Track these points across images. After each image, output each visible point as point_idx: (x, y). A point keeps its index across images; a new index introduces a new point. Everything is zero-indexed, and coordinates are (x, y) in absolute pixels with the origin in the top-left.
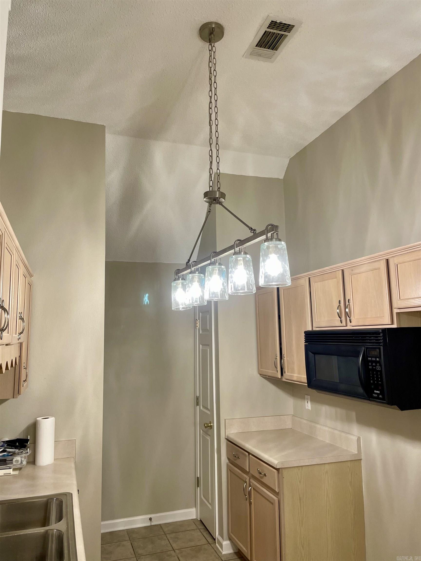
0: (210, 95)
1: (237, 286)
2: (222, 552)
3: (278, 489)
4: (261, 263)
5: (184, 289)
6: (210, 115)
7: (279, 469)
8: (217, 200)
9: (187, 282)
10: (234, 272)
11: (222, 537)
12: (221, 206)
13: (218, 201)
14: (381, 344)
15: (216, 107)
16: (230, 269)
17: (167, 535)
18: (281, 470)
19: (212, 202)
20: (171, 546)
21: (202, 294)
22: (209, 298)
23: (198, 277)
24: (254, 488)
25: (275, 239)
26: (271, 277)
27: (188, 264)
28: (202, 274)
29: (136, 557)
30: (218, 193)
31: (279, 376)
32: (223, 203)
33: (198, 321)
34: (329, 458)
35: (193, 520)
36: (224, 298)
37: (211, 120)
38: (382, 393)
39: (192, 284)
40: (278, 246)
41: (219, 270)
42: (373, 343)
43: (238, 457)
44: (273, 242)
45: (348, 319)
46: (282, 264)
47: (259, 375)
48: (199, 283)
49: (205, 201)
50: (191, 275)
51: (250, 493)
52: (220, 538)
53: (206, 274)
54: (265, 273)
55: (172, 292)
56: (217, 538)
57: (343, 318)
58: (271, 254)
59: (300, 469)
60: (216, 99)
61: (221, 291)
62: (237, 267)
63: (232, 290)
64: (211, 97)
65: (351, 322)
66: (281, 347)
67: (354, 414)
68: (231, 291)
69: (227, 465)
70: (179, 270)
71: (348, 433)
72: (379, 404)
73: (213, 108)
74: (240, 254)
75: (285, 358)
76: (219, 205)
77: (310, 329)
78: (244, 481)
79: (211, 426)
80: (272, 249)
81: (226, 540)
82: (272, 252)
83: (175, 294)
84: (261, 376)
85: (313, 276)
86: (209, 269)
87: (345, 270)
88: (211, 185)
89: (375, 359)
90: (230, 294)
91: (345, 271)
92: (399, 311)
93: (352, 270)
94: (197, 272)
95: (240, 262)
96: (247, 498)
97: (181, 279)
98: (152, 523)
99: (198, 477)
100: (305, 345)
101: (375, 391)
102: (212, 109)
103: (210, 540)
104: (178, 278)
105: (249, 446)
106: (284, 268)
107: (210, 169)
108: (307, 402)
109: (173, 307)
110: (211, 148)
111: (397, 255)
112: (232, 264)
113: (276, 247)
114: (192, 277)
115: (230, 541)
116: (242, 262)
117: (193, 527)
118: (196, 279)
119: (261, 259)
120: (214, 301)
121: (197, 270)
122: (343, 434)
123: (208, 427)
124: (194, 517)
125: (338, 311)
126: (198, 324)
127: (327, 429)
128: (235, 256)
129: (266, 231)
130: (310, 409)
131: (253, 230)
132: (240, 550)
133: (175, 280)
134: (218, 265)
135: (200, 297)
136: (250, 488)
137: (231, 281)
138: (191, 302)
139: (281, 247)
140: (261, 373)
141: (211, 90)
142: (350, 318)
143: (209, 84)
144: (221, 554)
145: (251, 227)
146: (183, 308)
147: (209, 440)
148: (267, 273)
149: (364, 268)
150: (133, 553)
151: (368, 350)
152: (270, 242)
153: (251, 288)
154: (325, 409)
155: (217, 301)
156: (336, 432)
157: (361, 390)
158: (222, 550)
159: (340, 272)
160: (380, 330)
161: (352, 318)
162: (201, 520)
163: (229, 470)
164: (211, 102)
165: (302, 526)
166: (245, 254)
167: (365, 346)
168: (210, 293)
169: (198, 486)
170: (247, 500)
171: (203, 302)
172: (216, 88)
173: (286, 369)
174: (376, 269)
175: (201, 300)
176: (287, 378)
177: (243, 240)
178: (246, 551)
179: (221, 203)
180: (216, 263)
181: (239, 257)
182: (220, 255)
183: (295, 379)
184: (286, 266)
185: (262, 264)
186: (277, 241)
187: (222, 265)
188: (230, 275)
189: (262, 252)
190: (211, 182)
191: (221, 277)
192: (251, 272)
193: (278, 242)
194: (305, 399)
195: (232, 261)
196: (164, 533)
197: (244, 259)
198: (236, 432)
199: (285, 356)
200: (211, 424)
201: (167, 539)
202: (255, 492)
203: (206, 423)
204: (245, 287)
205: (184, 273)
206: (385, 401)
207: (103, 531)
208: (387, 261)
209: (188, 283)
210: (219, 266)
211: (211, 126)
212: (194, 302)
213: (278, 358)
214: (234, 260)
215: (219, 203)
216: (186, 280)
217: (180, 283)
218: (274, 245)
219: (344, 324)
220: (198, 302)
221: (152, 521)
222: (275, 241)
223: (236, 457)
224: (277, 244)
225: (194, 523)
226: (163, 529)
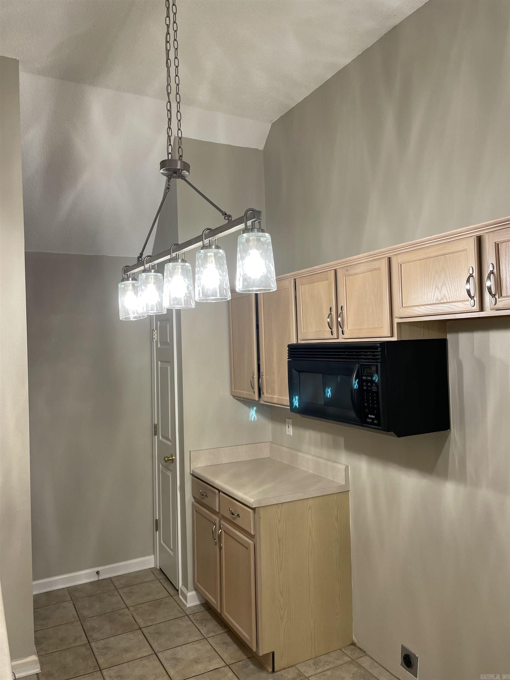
0: (168, 23)
1: (207, 290)
2: (186, 604)
3: (254, 532)
4: (238, 261)
5: (136, 293)
6: (168, 51)
7: (255, 508)
8: (179, 172)
9: (139, 283)
10: (202, 273)
11: (187, 587)
12: (184, 181)
13: (180, 174)
14: (378, 361)
15: (175, 40)
16: (197, 268)
17: (119, 589)
18: (258, 509)
19: (171, 175)
20: (124, 602)
21: (159, 300)
22: (169, 306)
23: (154, 277)
24: (225, 530)
25: (256, 229)
26: (252, 280)
27: (140, 259)
28: (159, 273)
29: (80, 620)
30: (179, 162)
31: (256, 398)
32: (187, 178)
33: (156, 331)
34: (313, 492)
35: (150, 569)
36: (190, 306)
37: (168, 59)
38: (378, 417)
39: (145, 286)
40: (261, 239)
41: (182, 268)
42: (369, 359)
43: (206, 496)
44: (254, 233)
45: (340, 330)
46: (266, 262)
47: (232, 397)
48: (156, 285)
49: (162, 173)
50: (144, 274)
51: (220, 536)
52: (183, 588)
53: (165, 274)
54: (244, 275)
55: (119, 296)
56: (181, 589)
57: (335, 330)
58: (251, 249)
59: (280, 507)
60: (175, 29)
61: (185, 296)
62: (206, 265)
63: (200, 296)
64: (168, 26)
65: (343, 334)
66: (259, 363)
67: (342, 440)
68: (198, 297)
69: (193, 505)
70: (128, 266)
71: (335, 462)
72: (374, 430)
73: (171, 42)
74: (210, 249)
75: (264, 377)
76: (181, 179)
77: (295, 342)
78: (213, 523)
79: (172, 459)
80: (253, 243)
81: (192, 591)
82: (253, 247)
83: (123, 299)
84: (234, 397)
85: (299, 277)
86: (168, 267)
87: (338, 269)
88: (170, 151)
89: (370, 378)
90: (198, 301)
91: (338, 271)
92: (400, 321)
93: (347, 270)
94: (153, 271)
95: (211, 259)
96: (216, 542)
97: (130, 279)
98: (99, 577)
99: (156, 520)
100: (288, 361)
101: (369, 416)
102: (170, 44)
103: (172, 591)
104: (127, 278)
105: (219, 482)
106: (268, 267)
107: (168, 129)
108: (289, 426)
109: (121, 316)
110: (169, 99)
111: (401, 252)
112: (200, 261)
113: (258, 240)
114: (146, 277)
115: (197, 591)
116: (213, 259)
117: (151, 577)
118: (152, 280)
119: (239, 256)
120: (176, 310)
121: (153, 267)
122: (330, 463)
123: (169, 461)
124: (153, 566)
125: (329, 320)
126: (156, 335)
127: (310, 457)
128: (203, 250)
129: (245, 218)
130: (292, 435)
131: (228, 216)
132: (207, 601)
133: (123, 280)
134: (181, 262)
135: (158, 304)
136: (221, 530)
137: (199, 284)
138: (145, 310)
139: (265, 240)
140: (234, 395)
141: (168, 16)
142: (342, 329)
143: (166, 7)
144: (185, 607)
145: (225, 212)
146: (135, 317)
147: (169, 476)
148: (246, 275)
149: (362, 268)
150: (77, 615)
151: (363, 368)
152: (251, 234)
153: (225, 294)
154: (309, 435)
155: (180, 309)
156: (321, 461)
157: (353, 414)
158: (187, 603)
159: (333, 272)
160: (378, 344)
161: (345, 329)
162: (160, 569)
163: (195, 510)
164: (168, 33)
165: (281, 570)
166: (217, 249)
167: (360, 362)
168: (170, 299)
169: (157, 530)
170: (216, 545)
171: (162, 309)
172: (175, 14)
173: (264, 390)
174: (375, 269)
175: (159, 307)
176: (266, 400)
177: (214, 229)
178: (215, 602)
179: (183, 178)
180: (179, 259)
181: (209, 253)
182: (183, 249)
183: (275, 401)
184: (271, 266)
185: (239, 263)
186: (260, 232)
187: (186, 262)
188: (197, 276)
189: (240, 247)
190: (170, 147)
191: (185, 278)
192: (225, 272)
193: (260, 234)
194: (286, 422)
195: (200, 256)
196: (115, 588)
197: (215, 255)
198: (204, 466)
199: (264, 374)
200: (173, 457)
201: (118, 594)
202: (226, 534)
203: (166, 457)
204: (216, 292)
205: (136, 271)
206: (381, 427)
207: (35, 593)
208: (389, 259)
209: (141, 285)
210: (182, 264)
211: (168, 68)
212: (149, 310)
213: (256, 376)
214: (202, 256)
215: (181, 176)
216: (138, 281)
217: (130, 284)
218: (256, 238)
219: (335, 335)
220: (154, 310)
221: (100, 575)
222: (256, 232)
223: (203, 495)
224: (259, 235)
225: (152, 572)
226: (113, 584)
